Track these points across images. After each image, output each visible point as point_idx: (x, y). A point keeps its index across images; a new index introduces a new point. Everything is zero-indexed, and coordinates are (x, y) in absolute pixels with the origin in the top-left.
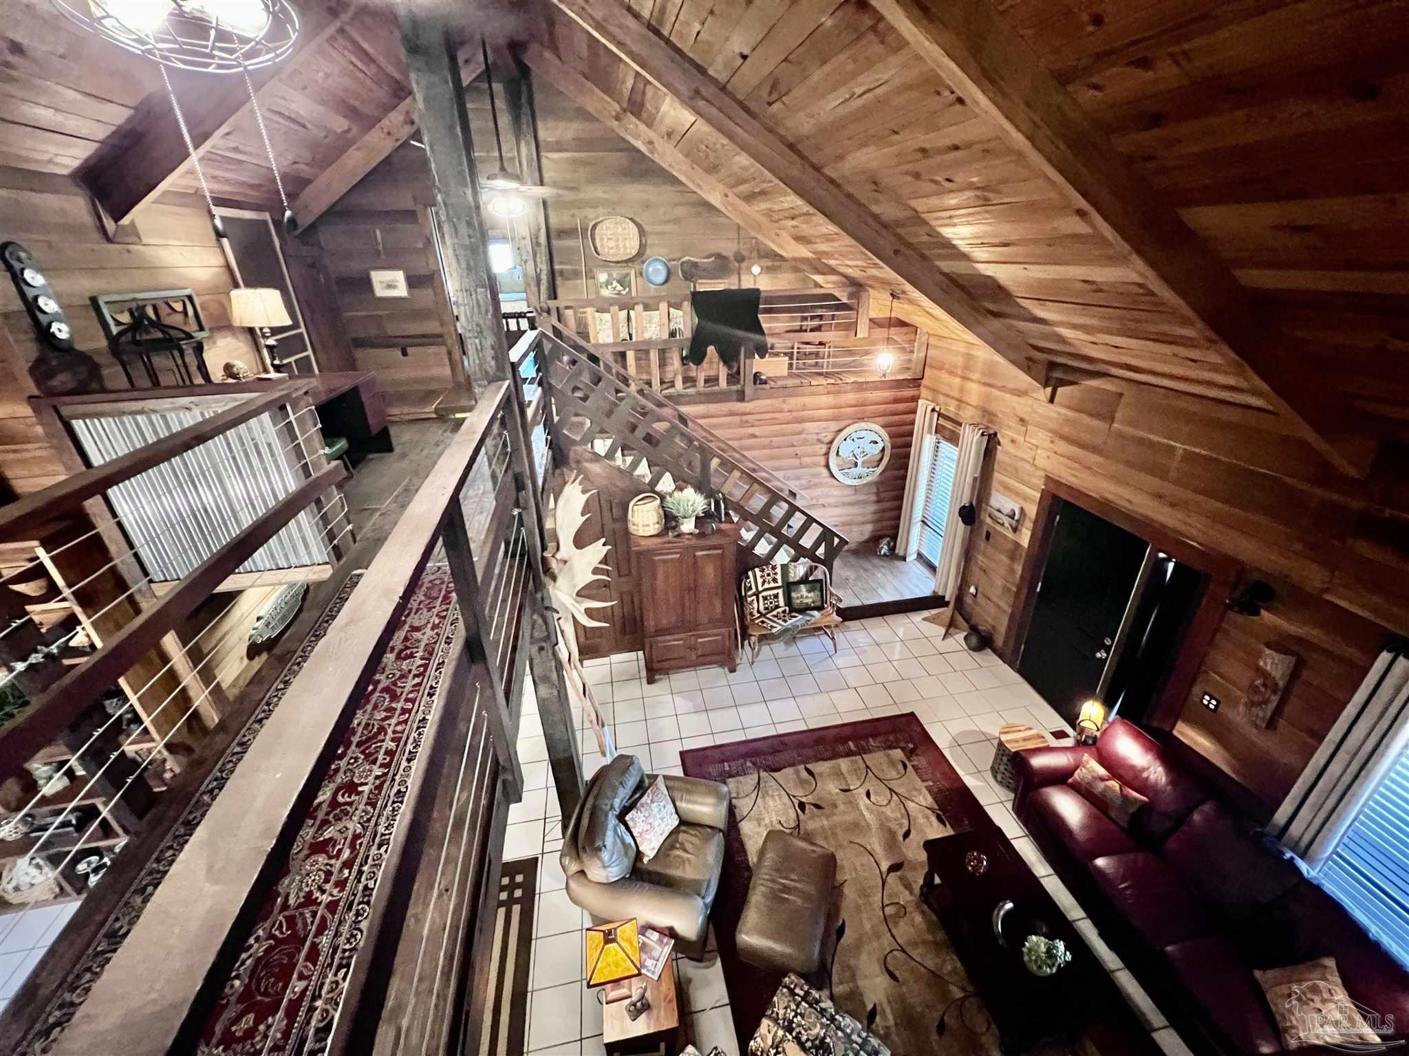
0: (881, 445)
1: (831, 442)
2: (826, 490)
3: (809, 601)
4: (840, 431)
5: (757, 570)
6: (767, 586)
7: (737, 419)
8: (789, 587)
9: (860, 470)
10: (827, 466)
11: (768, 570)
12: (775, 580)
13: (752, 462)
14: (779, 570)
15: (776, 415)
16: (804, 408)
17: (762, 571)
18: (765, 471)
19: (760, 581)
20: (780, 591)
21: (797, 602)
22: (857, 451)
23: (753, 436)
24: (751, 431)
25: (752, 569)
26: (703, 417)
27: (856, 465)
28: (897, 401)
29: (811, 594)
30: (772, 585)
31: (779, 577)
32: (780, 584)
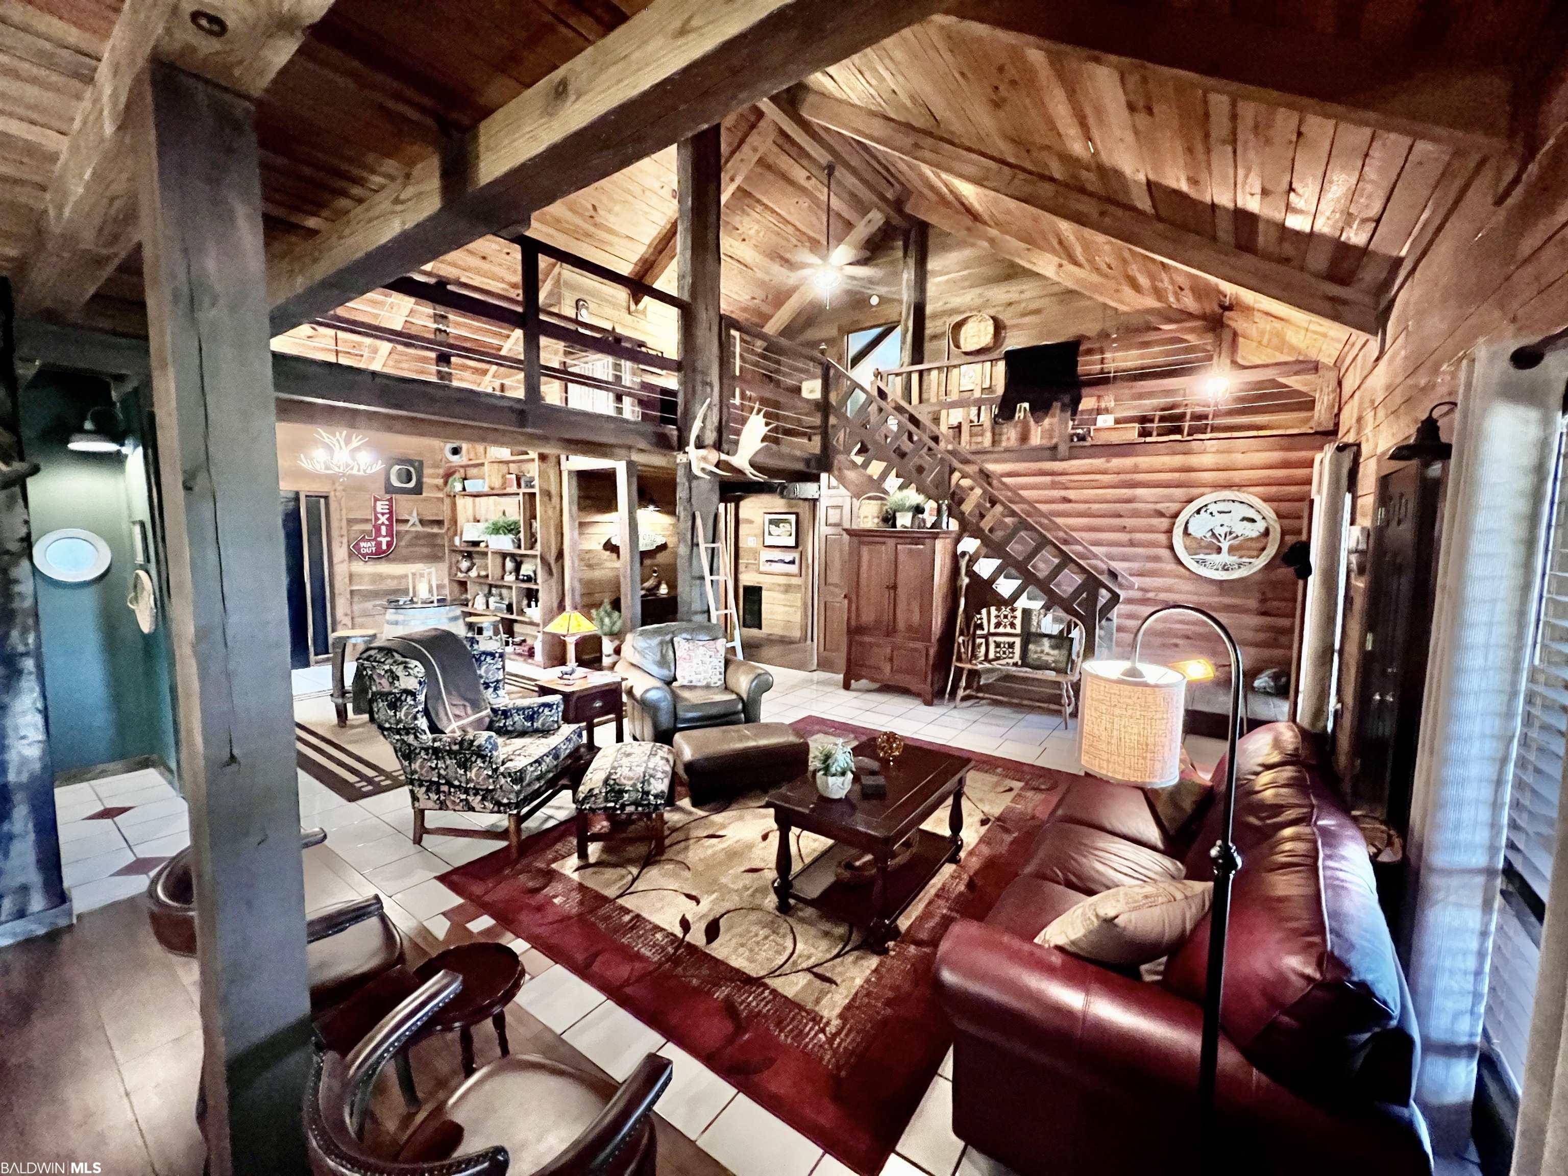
0: (1261, 526)
1: (1176, 515)
2: (1169, 581)
3: (1050, 659)
4: (1190, 501)
5: (993, 609)
6: (1001, 630)
7: (1048, 479)
8: (1028, 637)
9: (1224, 557)
10: (1171, 548)
11: (1005, 611)
12: (1012, 625)
13: (1065, 532)
14: (1019, 614)
15: (1098, 477)
16: (1136, 470)
17: (999, 610)
18: (1081, 544)
19: (994, 621)
20: (1018, 641)
21: (1033, 656)
22: (1218, 531)
23: (1067, 500)
24: (1063, 493)
25: (987, 606)
26: (1010, 475)
27: (1219, 550)
28: (1286, 465)
29: (1056, 652)
30: (1009, 630)
31: (1018, 622)
32: (1018, 630)
